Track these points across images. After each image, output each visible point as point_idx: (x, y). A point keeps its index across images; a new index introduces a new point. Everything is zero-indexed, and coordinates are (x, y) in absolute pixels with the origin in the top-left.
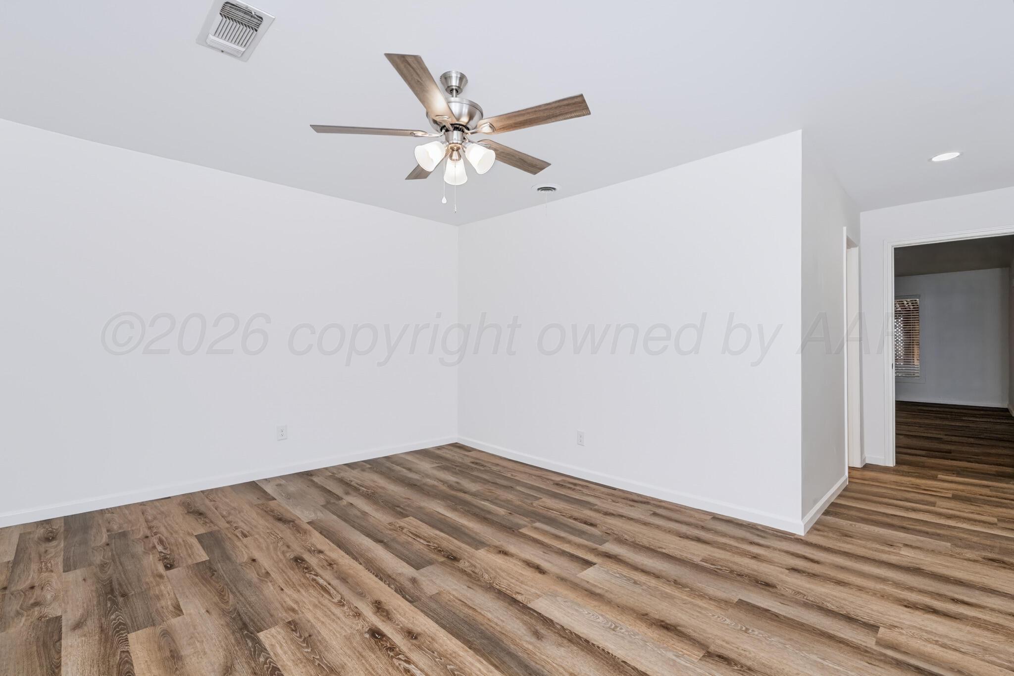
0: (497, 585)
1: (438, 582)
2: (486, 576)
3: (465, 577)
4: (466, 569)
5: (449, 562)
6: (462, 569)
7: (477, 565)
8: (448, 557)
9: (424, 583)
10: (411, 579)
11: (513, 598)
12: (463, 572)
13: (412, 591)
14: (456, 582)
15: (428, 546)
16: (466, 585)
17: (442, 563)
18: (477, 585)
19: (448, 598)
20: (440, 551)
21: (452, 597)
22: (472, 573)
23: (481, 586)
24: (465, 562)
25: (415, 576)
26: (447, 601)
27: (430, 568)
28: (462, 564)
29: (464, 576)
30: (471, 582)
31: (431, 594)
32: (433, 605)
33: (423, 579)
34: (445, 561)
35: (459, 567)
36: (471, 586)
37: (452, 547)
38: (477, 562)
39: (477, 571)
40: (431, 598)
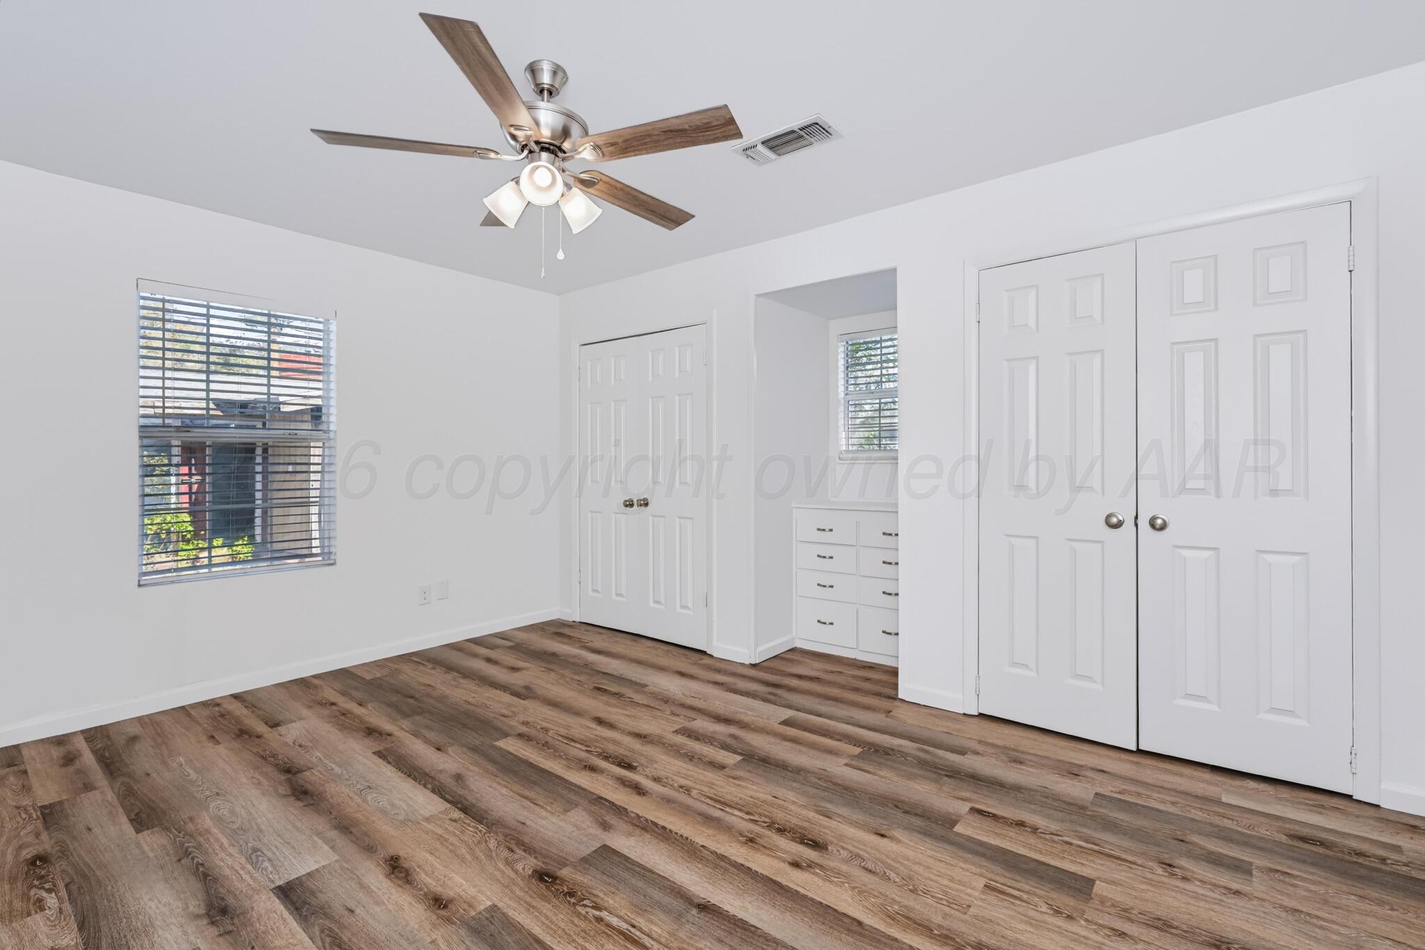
0: (480, 831)
1: (570, 828)
2: (492, 844)
3: (526, 839)
4: (524, 854)
5: (551, 868)
6: (530, 854)
7: (502, 867)
8: (555, 878)
9: (589, 824)
10: (610, 828)
11: (466, 813)
12: (528, 849)
13: (603, 812)
14: (541, 829)
15: (597, 907)
16: (527, 826)
17: (563, 863)
18: (509, 828)
19: (554, 806)
20: (571, 894)
21: (549, 808)
22: (515, 848)
23: (505, 826)
24: (524, 869)
25: (606, 833)
26: (555, 802)
27: (586, 851)
28: (528, 864)
29: (527, 842)
30: (519, 833)
31: (576, 809)
32: (572, 797)
33: (592, 831)
34: (561, 869)
35: (536, 858)
36: (520, 827)
37: (546, 908)
38: (502, 872)
39: (506, 853)
40: (576, 805)
